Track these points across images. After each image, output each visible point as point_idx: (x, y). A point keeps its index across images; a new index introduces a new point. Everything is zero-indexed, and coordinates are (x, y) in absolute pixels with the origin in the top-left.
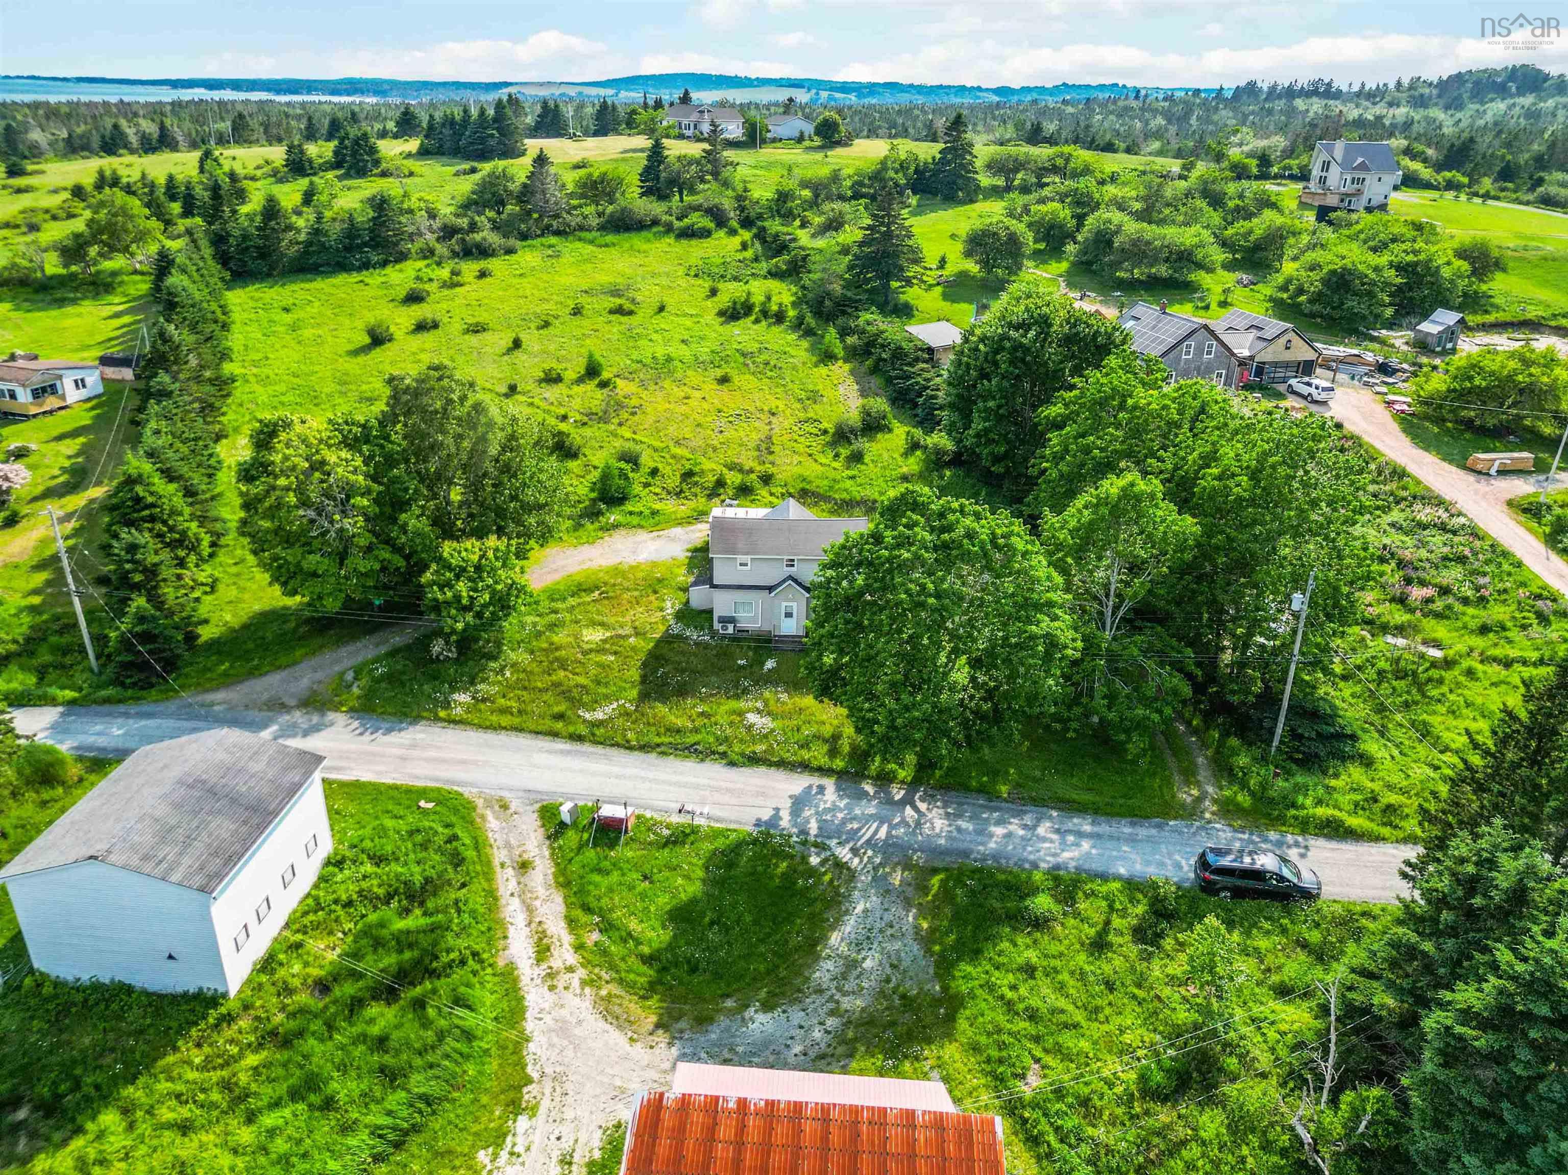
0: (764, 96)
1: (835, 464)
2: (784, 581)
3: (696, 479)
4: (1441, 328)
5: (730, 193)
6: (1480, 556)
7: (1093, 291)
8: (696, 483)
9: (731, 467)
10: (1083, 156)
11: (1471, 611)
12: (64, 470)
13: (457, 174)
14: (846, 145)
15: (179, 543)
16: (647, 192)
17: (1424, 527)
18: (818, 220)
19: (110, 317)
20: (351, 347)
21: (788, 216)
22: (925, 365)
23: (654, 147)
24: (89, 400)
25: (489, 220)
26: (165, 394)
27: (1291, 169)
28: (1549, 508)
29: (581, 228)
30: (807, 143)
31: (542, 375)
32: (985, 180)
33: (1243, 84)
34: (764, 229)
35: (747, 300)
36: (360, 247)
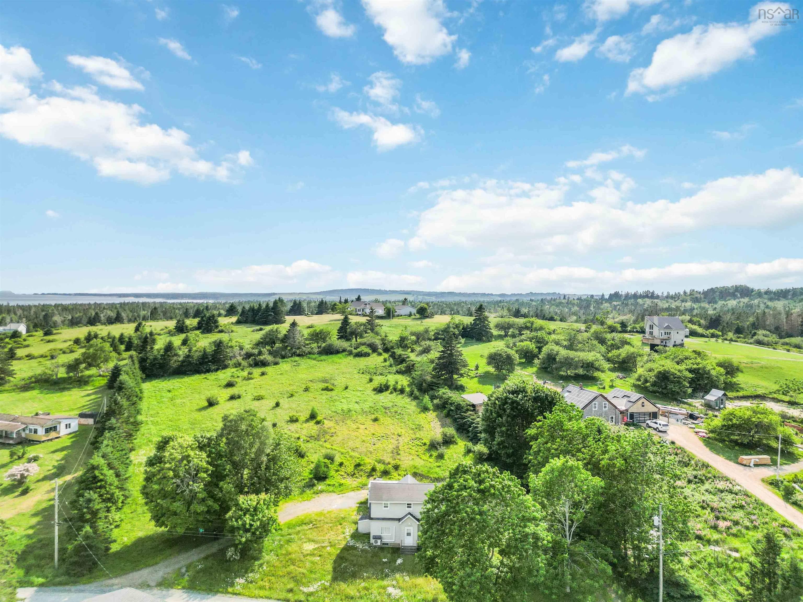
0: (393, 298)
1: (431, 460)
2: (406, 515)
3: (362, 467)
4: (716, 398)
5: (379, 337)
6: (751, 505)
7: (549, 380)
8: (362, 470)
9: (380, 462)
10: (539, 322)
11: (751, 533)
12: (54, 467)
13: (253, 331)
14: (431, 317)
15: (109, 500)
16: (341, 338)
17: (722, 492)
18: (418, 349)
19: (85, 396)
20: (198, 407)
21: (405, 347)
22: (471, 413)
23: (345, 318)
24: (70, 434)
25: (268, 350)
26: (111, 429)
27: (636, 328)
28: (782, 482)
29: (310, 353)
30: (413, 317)
31: (289, 419)
32: (495, 332)
33: (613, 292)
34: (394, 352)
35: (387, 383)
36: (207, 363)
